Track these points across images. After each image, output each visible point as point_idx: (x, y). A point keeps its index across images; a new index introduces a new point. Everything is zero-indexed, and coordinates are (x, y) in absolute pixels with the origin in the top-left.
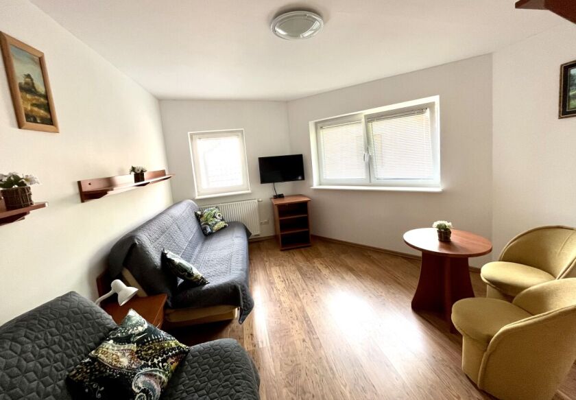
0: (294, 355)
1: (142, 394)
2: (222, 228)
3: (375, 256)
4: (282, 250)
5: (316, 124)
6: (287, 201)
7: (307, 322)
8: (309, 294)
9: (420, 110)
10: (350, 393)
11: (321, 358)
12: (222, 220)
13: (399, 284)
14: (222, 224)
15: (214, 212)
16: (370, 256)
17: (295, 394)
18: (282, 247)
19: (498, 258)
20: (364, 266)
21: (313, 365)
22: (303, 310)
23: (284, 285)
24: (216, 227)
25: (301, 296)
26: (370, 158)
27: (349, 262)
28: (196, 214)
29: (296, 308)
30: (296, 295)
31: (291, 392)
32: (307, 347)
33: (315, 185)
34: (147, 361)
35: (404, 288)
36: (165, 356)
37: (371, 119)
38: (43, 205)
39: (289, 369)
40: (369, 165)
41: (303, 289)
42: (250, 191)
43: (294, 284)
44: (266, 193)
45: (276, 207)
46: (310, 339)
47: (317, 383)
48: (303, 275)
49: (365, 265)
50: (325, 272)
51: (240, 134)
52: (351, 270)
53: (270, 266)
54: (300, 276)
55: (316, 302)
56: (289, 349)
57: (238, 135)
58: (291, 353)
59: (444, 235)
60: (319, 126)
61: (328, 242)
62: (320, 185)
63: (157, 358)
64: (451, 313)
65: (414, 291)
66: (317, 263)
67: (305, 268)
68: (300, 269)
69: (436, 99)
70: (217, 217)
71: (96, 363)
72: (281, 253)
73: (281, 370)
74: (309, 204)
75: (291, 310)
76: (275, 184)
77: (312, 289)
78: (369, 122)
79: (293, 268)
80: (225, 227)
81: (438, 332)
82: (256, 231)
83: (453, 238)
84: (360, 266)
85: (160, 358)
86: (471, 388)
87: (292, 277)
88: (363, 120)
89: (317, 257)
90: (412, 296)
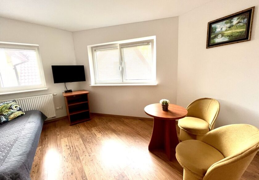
2: (19, 116)
3: (126, 121)
4: (71, 125)
5: (92, 48)
6: (74, 94)
8: (87, 155)
12: (20, 110)
14: (20, 113)
15: (10, 105)
16: (123, 121)
18: (71, 123)
20: (121, 128)
22: (82, 171)
23: (69, 152)
24: (12, 116)
25: (81, 158)
27: (113, 126)
29: (76, 170)
30: (78, 158)
33: (93, 83)
40: (122, 72)
41: (83, 152)
43: (77, 149)
44: (59, 89)
48: (84, 141)
49: (122, 127)
50: (99, 135)
51: (36, 49)
52: (114, 131)
53: (61, 138)
54: (82, 142)
55: (92, 160)
59: (165, 107)
61: (101, 116)
62: (96, 84)
66: (94, 131)
67: (86, 135)
68: (82, 137)
69: (154, 38)
72: (70, 127)
74: (88, 95)
76: (66, 83)
77: (90, 150)
79: (77, 137)
82: (51, 114)
84: (118, 128)
87: (76, 143)
89: (94, 126)
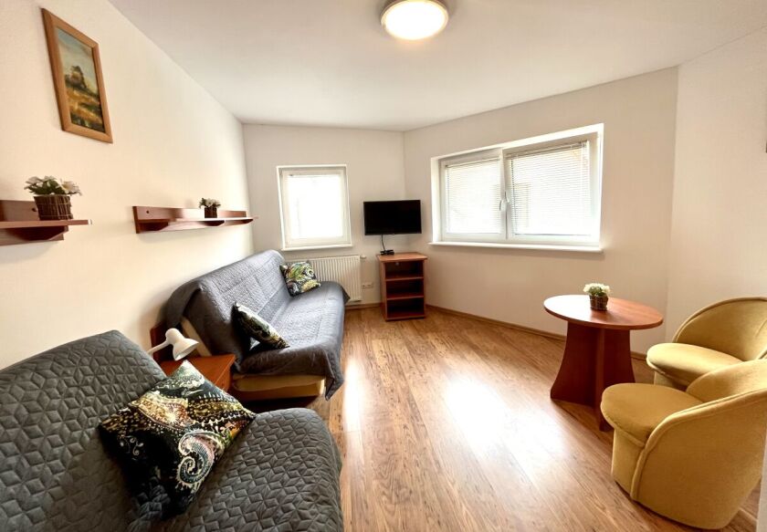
0: (392, 443)
1: (190, 457)
2: (313, 288)
3: (508, 334)
4: (387, 321)
5: (440, 161)
6: (396, 258)
7: (411, 406)
8: (417, 373)
9: (578, 142)
10: (459, 492)
11: (425, 448)
12: (314, 278)
13: (537, 368)
14: (313, 283)
15: (303, 267)
16: (501, 333)
17: (388, 488)
18: (389, 316)
19: (673, 339)
20: (492, 345)
21: (414, 457)
22: (407, 391)
23: (386, 361)
24: (305, 286)
25: (407, 375)
26: (509, 207)
27: (473, 338)
28: (281, 267)
29: (399, 388)
30: (401, 373)
31: (383, 485)
32: (408, 435)
33: (435, 240)
34: (201, 421)
35: (543, 373)
36: (223, 419)
37: (511, 154)
38: (85, 222)
39: (384, 458)
40: (507, 216)
41: (411, 367)
42: (351, 245)
43: (399, 360)
44: (372, 248)
45: (383, 267)
46: (413, 425)
47: (417, 477)
48: (412, 351)
49: (494, 344)
50: (441, 349)
51: (342, 171)
52: (474, 348)
53: (372, 339)
54: (407, 352)
55: (426, 383)
56: (385, 436)
57: (339, 173)
58: (387, 440)
59: (599, 302)
60: (445, 163)
61: (448, 314)
62: (442, 241)
63: (213, 420)
64: (600, 401)
65: (556, 376)
66: (431, 338)
67: (415, 343)
68: (408, 344)
69: (599, 128)
70: (308, 273)
71: (135, 414)
72: (387, 324)
73: (372, 459)
74: (425, 263)
75: (392, 391)
76: (384, 236)
77: (422, 368)
78: (507, 158)
79: (400, 342)
80: (317, 286)
81: (583, 428)
82: (355, 296)
83: (610, 306)
84: (486, 344)
85: (217, 421)
86: (622, 498)
87: (398, 352)
88: (501, 157)
89: (432, 332)
90: (552, 384)
